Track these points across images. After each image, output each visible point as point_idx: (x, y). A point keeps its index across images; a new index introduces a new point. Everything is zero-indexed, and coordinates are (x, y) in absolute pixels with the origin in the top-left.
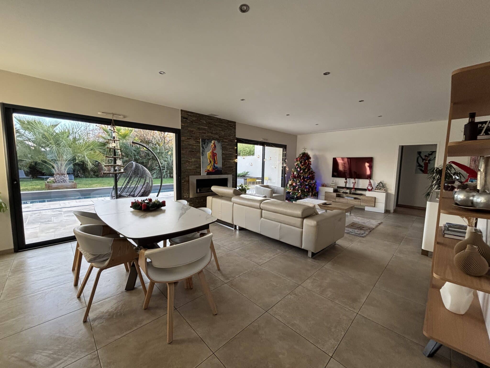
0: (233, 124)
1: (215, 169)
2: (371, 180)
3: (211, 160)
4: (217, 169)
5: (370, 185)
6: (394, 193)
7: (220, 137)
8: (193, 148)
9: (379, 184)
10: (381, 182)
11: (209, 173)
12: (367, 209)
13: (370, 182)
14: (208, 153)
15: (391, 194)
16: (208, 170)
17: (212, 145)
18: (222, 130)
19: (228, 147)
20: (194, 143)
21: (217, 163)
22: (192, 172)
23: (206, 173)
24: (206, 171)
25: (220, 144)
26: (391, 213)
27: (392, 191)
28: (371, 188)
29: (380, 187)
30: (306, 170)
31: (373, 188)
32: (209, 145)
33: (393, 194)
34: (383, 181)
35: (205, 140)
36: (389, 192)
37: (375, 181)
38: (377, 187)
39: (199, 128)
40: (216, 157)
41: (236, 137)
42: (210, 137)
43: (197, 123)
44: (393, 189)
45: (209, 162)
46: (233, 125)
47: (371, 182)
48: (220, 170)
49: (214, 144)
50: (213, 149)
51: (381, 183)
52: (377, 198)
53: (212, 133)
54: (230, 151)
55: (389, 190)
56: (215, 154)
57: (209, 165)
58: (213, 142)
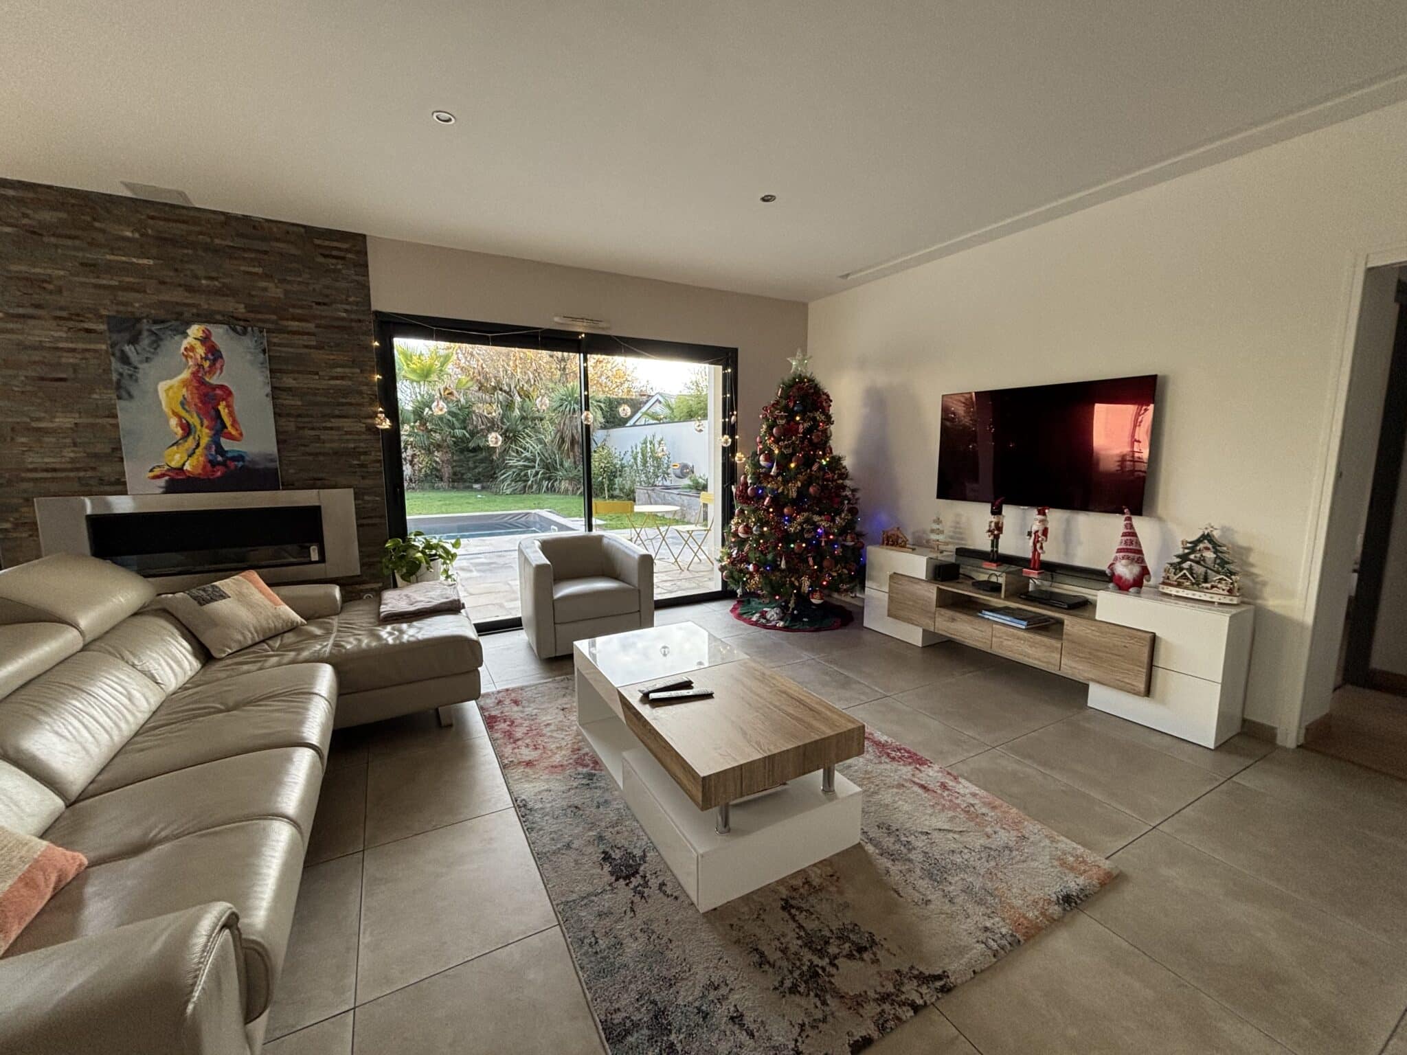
0: (345, 246)
1: (224, 464)
2: (1137, 522)
3: (194, 420)
4: (240, 464)
5: (1132, 550)
6: (1309, 619)
7: (250, 308)
8: (60, 364)
9: (1193, 550)
10: (1206, 537)
11: (178, 482)
12: (1100, 697)
13: (1131, 534)
14: (162, 386)
15: (1282, 623)
16: (172, 469)
17: (191, 349)
18: (267, 276)
19: (317, 355)
20: (60, 339)
21: (234, 432)
22: (68, 479)
23: (162, 482)
24: (157, 472)
25: (248, 342)
26: (1285, 749)
27: (1297, 603)
28: (1136, 569)
29: (1199, 570)
30: (793, 465)
31: (1145, 571)
32: (168, 344)
33: (1301, 626)
34: (1225, 530)
35: (139, 320)
36: (1273, 602)
37: (1172, 526)
38: (1177, 567)
39: (90, 267)
40: (228, 406)
41: (374, 308)
42: (178, 309)
43: (76, 238)
44: (1300, 587)
45: (180, 431)
46: (347, 251)
47: (1134, 534)
48: (261, 467)
49: (205, 340)
50: (200, 366)
51: (1206, 544)
52: (1167, 642)
53: (190, 289)
54: (336, 378)
55: (1267, 591)
56: (218, 392)
57: (176, 443)
58: (195, 331)
